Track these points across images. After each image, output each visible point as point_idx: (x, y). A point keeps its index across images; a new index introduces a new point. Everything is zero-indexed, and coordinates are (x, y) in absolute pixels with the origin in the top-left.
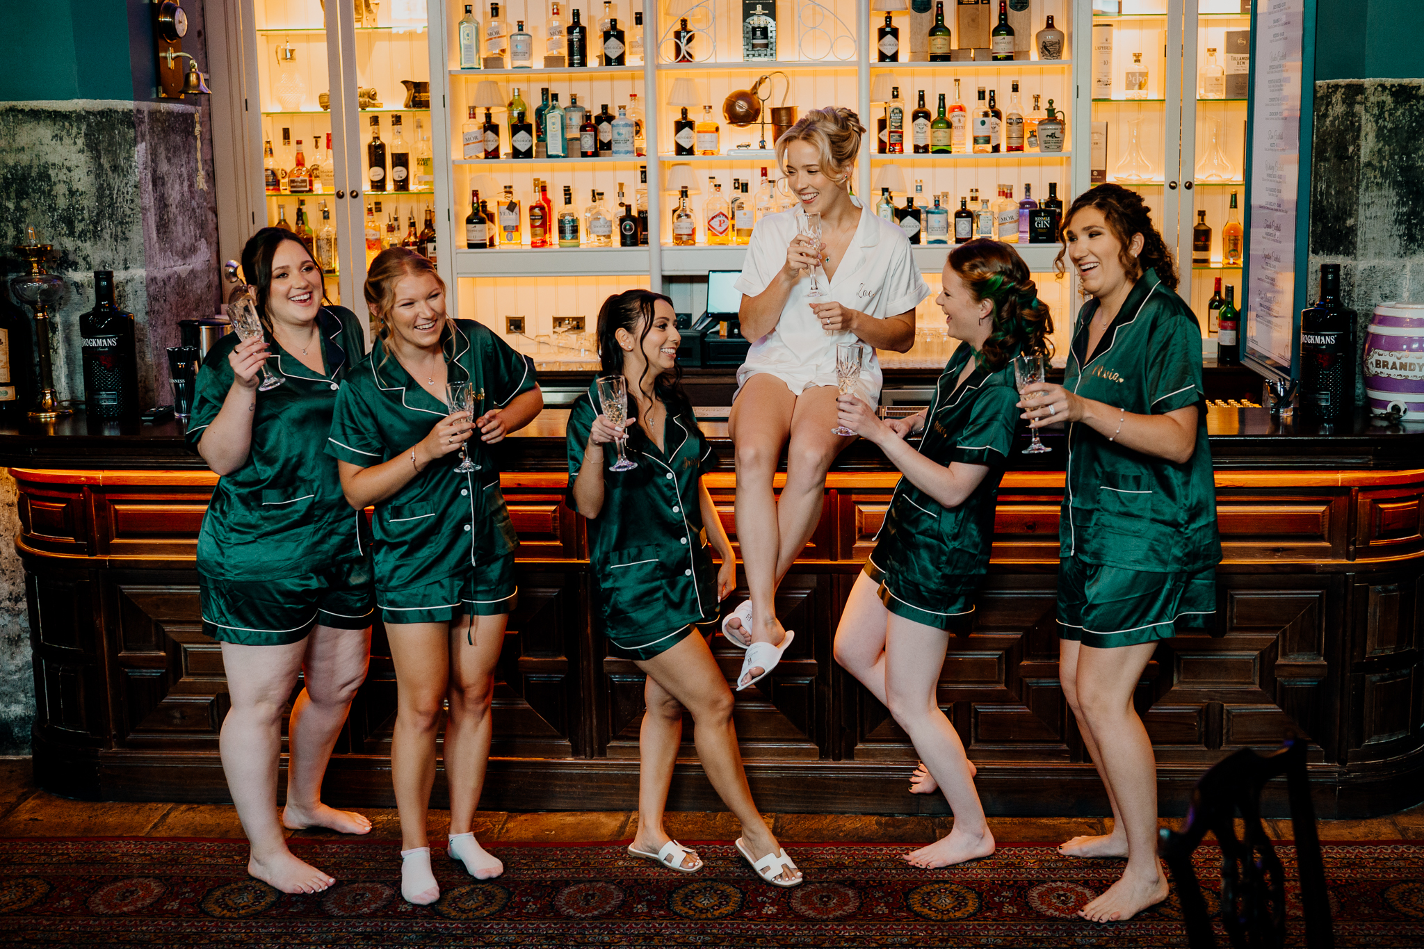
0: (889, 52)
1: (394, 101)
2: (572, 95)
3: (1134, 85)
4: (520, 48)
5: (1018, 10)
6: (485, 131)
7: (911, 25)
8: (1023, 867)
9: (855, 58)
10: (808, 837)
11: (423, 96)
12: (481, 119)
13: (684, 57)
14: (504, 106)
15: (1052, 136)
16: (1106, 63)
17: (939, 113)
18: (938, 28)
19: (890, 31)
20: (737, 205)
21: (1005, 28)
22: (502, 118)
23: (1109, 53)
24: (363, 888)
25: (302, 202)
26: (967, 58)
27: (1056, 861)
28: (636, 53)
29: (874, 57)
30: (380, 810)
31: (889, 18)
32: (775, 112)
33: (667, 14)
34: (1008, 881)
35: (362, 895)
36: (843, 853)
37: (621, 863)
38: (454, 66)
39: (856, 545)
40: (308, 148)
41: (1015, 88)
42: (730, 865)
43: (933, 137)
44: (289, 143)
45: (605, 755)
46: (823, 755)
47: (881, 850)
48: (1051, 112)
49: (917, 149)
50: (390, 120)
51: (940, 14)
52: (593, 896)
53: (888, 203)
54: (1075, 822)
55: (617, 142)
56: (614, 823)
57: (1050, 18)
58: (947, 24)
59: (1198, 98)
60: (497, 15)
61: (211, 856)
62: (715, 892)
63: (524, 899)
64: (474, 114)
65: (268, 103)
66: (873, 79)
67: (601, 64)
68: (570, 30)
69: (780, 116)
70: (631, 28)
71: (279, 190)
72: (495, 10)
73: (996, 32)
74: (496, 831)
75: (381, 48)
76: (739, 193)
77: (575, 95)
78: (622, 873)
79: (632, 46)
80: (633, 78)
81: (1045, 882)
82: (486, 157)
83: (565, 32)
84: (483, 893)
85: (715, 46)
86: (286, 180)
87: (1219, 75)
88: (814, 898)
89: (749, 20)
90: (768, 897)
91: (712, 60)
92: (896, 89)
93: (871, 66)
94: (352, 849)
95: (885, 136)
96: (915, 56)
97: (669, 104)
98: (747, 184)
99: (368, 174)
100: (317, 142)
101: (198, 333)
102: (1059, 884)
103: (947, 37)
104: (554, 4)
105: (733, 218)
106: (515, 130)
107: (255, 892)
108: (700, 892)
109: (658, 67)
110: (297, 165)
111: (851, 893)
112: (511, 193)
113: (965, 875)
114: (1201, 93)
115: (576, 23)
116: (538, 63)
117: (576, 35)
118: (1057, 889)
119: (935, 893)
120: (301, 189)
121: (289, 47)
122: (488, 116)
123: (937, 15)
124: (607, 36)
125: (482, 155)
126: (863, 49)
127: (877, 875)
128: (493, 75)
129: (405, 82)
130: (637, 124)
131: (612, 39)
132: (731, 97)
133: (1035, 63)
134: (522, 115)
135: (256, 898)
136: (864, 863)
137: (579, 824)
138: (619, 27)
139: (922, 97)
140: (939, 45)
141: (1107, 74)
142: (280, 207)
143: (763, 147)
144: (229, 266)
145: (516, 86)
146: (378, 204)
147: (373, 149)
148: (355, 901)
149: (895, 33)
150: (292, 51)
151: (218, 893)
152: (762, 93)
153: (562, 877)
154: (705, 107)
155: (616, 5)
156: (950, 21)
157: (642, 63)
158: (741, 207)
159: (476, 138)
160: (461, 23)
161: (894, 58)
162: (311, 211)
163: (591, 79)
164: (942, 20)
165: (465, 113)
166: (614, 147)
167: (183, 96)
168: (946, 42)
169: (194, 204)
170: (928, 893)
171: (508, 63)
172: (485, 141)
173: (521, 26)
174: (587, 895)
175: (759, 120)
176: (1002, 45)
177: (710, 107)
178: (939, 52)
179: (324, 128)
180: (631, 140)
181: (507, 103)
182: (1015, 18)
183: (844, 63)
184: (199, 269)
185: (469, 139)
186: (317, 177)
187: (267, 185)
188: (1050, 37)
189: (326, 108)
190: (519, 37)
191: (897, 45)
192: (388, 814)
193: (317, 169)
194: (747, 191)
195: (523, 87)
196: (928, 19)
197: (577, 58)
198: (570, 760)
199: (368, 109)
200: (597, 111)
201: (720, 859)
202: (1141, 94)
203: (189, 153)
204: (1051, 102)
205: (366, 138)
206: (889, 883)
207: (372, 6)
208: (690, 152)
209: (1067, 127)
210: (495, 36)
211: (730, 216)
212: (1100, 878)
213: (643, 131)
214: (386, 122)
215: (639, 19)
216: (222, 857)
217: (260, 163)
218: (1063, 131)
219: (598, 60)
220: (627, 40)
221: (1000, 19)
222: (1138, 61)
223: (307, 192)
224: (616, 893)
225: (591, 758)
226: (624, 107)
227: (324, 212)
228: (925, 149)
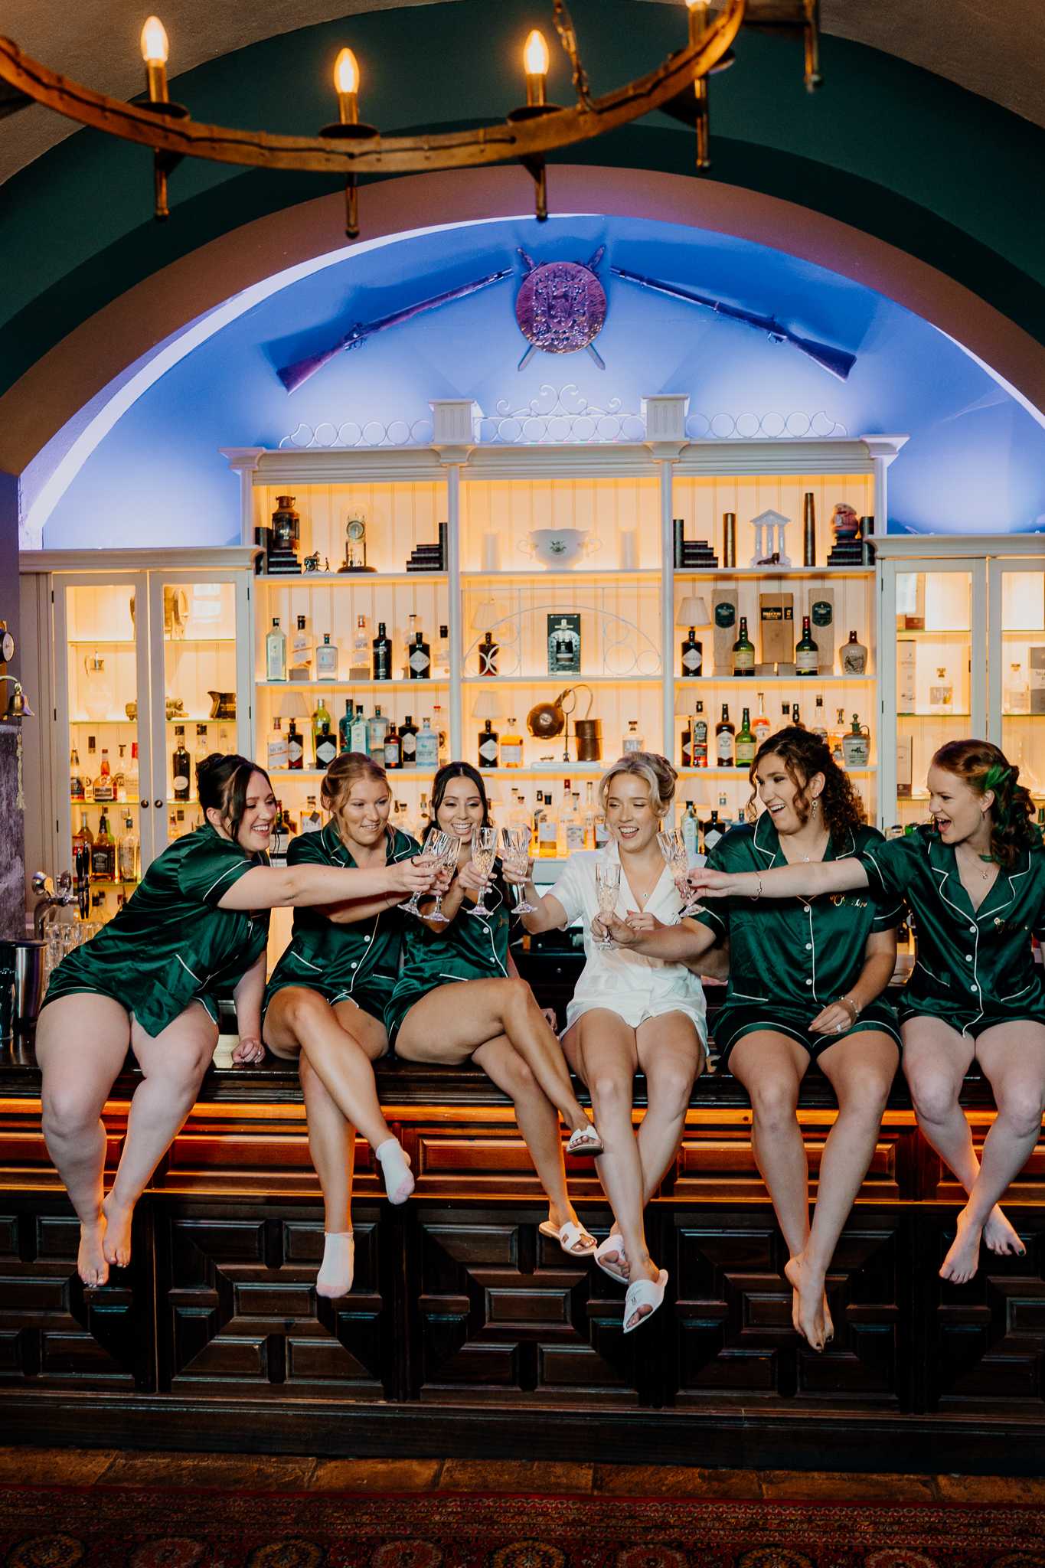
0: (693, 667)
1: (200, 711)
2: (376, 707)
3: (939, 700)
4: (326, 661)
5: (821, 625)
6: (290, 742)
7: (715, 639)
8: (857, 1531)
9: (659, 673)
10: (630, 1491)
11: (229, 707)
12: (286, 729)
13: (489, 670)
14: (308, 716)
15: (858, 750)
16: (910, 678)
17: (743, 727)
18: (742, 643)
19: (692, 645)
20: (539, 818)
21: (808, 643)
22: (306, 729)
23: (913, 668)
24: (171, 1543)
25: (105, 810)
26: (770, 673)
27: (891, 1524)
28: (441, 666)
29: (678, 671)
30: (186, 1455)
31: (692, 633)
32: (579, 725)
33: (472, 627)
34: (843, 1546)
35: (172, 1552)
36: (667, 1510)
37: (437, 1518)
38: (261, 678)
39: (678, 1182)
40: (113, 757)
41: (819, 703)
42: (550, 1522)
43: (737, 752)
44: (94, 751)
45: (418, 1398)
46: (643, 1402)
47: (707, 1507)
48: (856, 726)
49: (721, 762)
50: (195, 729)
51: (744, 628)
52: (411, 1555)
53: (692, 816)
54: (907, 1479)
55: (421, 753)
56: (428, 1472)
57: (853, 634)
58: (751, 639)
59: (1003, 712)
60: (303, 627)
61: (14, 1506)
62: (538, 1553)
63: (340, 1558)
64: (279, 725)
65: (76, 713)
66: (677, 692)
67: (406, 676)
68: (376, 644)
69: (584, 728)
70: (436, 640)
71: (83, 798)
72: (302, 623)
73: (800, 647)
74: (306, 1480)
75: (188, 658)
76: (542, 805)
77: (379, 707)
78: (439, 1530)
79: (437, 658)
80: (437, 690)
81: (881, 1549)
82: (290, 768)
83: (371, 645)
84: (297, 1550)
85: (520, 660)
86: (91, 788)
87: (1024, 690)
88: (640, 1561)
89: (554, 634)
90: (592, 1560)
91: (517, 674)
92: (700, 703)
93: (675, 679)
94: (159, 1498)
95: (689, 749)
96: (718, 671)
97: (473, 716)
98: (550, 797)
99: (173, 783)
100: (122, 751)
101: (14, 954)
102: (897, 1551)
103: (750, 653)
104: (360, 617)
105: (536, 829)
106: (320, 741)
107: (61, 1547)
108: (522, 1552)
109: (464, 680)
110: (103, 774)
111: (678, 1557)
112: (314, 803)
113: (797, 1538)
114: (1006, 708)
115: (382, 637)
116: (343, 675)
117: (382, 650)
118: (894, 1557)
119: (767, 1559)
120: (105, 799)
121: (98, 658)
122: (293, 727)
123: (741, 630)
124: (412, 650)
125: (287, 765)
126: (666, 663)
127: (704, 1536)
128: (298, 686)
129: (211, 693)
130: (441, 736)
131: (418, 652)
132: (535, 710)
133: (839, 678)
134: (326, 727)
135: (61, 1554)
136: (690, 1522)
137: (391, 1472)
138: (425, 640)
139: (725, 711)
140: (742, 660)
141: (911, 689)
142: (84, 814)
143: (567, 760)
144: (36, 878)
145: (321, 697)
146: (180, 812)
147: (177, 759)
148: (164, 1559)
149: (698, 647)
150: (101, 662)
151: (22, 1549)
152: (566, 706)
153: (377, 1533)
154: (509, 720)
155: (421, 618)
156: (753, 637)
157: (448, 676)
158: (544, 819)
159: (281, 749)
160: (268, 636)
161: (698, 672)
162: (114, 819)
163: (395, 690)
164: (746, 635)
165: (269, 724)
166: (418, 758)
167: (5, 718)
168: (750, 657)
169: (11, 822)
170: (760, 1559)
171: (314, 674)
172: (289, 751)
173: (327, 640)
174: (405, 1554)
175: (563, 732)
176: (806, 660)
177: (514, 720)
178: (743, 667)
179: (130, 737)
180: (435, 752)
181: (312, 714)
182: (818, 633)
183: (648, 677)
184: (14, 887)
185: (274, 750)
186: (121, 785)
187: (72, 794)
188: (854, 652)
189: (132, 717)
190: (326, 650)
191: (701, 659)
192: (194, 1459)
193: (120, 777)
194: (550, 803)
195: (328, 697)
196: (731, 634)
197: (382, 671)
198: (382, 1403)
199: (174, 719)
200: (400, 723)
201: (540, 1515)
202: (947, 709)
203: (8, 772)
204: (856, 717)
205: (171, 748)
206: (718, 1546)
207: (181, 618)
208: (494, 764)
209: (872, 741)
210: (301, 648)
211: (533, 828)
212: (939, 1546)
213: (447, 743)
214: (191, 732)
215: (444, 632)
216: (26, 1506)
217: (67, 771)
218: (868, 746)
219: (403, 672)
220: (432, 652)
221: (804, 635)
222: (942, 676)
223: (111, 800)
224: (434, 1552)
225: (404, 1402)
226: (428, 719)
227: (128, 821)
228: (730, 762)
